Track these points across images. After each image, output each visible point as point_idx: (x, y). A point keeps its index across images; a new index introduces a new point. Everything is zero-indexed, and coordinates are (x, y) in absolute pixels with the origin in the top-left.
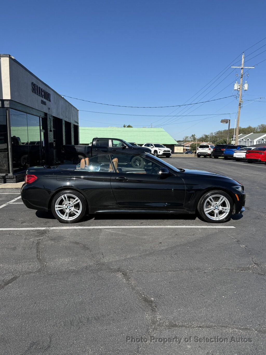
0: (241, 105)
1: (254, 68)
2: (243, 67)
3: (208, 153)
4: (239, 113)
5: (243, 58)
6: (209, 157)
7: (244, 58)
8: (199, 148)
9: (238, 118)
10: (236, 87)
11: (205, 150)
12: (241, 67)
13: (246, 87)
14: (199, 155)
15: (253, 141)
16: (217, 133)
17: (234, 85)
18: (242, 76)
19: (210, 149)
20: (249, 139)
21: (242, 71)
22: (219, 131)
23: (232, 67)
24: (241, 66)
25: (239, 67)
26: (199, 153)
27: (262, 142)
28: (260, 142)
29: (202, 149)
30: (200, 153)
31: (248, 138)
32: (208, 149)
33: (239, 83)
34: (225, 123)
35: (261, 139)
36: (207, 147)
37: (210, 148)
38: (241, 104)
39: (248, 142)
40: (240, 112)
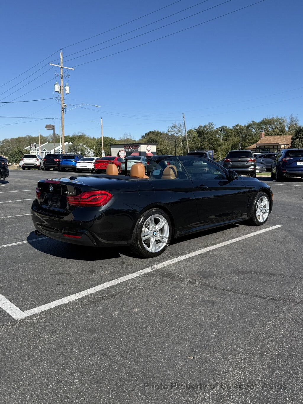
0: (64, 110)
1: (73, 69)
2: (62, 67)
3: (36, 164)
4: (62, 118)
5: (61, 56)
6: (38, 169)
7: (63, 56)
8: (24, 159)
9: (63, 124)
10: (57, 88)
11: (32, 161)
12: (61, 67)
13: (67, 89)
14: (24, 167)
15: (50, 152)
16: (3, 142)
17: (55, 85)
18: (62, 76)
19: (38, 160)
20: (46, 150)
21: (62, 71)
22: (5, 140)
23: (51, 64)
24: (60, 65)
25: (58, 66)
26: (24, 164)
27: (60, 153)
28: (58, 153)
29: (28, 159)
30: (26, 164)
31: (44, 149)
32: (35, 159)
33: (59, 84)
34: (51, 129)
35: (59, 150)
36: (34, 156)
37: (37, 158)
38: (64, 108)
39: (45, 153)
40: (64, 118)
